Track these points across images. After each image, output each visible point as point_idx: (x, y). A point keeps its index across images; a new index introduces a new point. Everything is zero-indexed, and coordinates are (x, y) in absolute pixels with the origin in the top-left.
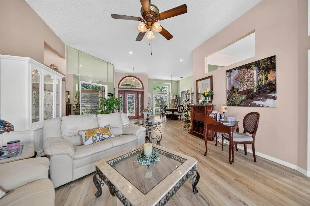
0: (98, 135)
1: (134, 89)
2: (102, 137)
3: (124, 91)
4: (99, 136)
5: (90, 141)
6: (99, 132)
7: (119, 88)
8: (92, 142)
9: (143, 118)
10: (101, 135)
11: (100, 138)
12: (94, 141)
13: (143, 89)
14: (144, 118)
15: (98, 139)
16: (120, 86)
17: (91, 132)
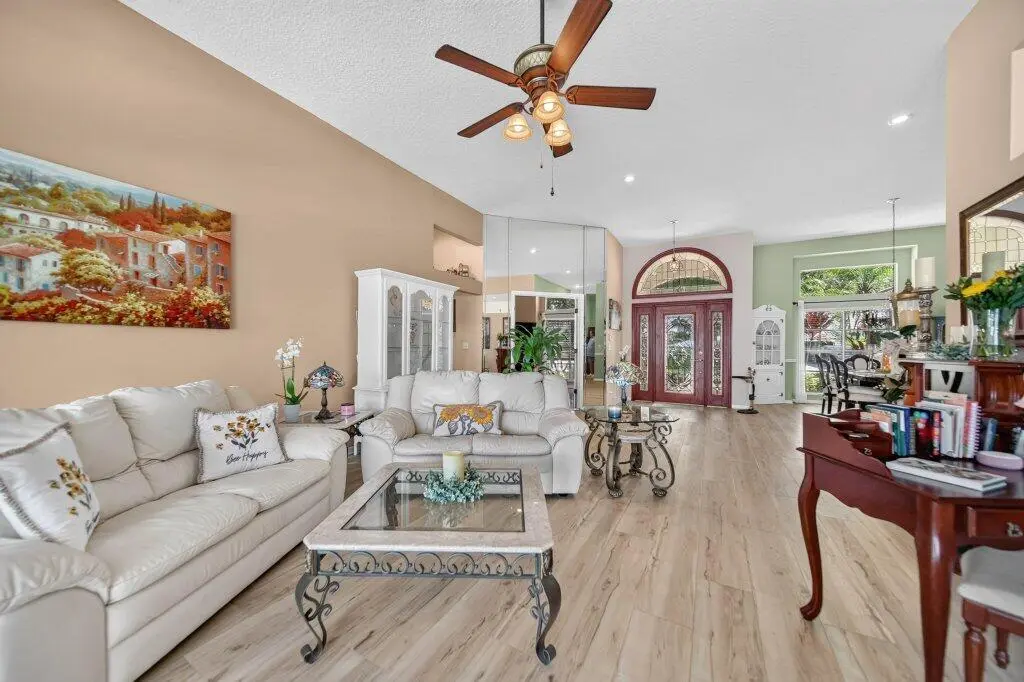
0: (461, 419)
1: (693, 294)
2: (469, 425)
3: (654, 306)
4: (464, 423)
5: (443, 430)
6: (466, 414)
7: (634, 296)
8: (448, 433)
9: (728, 404)
10: (468, 422)
11: (464, 428)
12: (452, 434)
13: (730, 290)
14: (733, 406)
15: (459, 431)
16: (639, 292)
17: (452, 411)
